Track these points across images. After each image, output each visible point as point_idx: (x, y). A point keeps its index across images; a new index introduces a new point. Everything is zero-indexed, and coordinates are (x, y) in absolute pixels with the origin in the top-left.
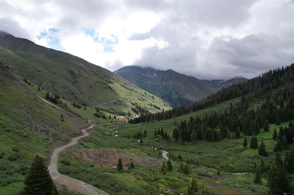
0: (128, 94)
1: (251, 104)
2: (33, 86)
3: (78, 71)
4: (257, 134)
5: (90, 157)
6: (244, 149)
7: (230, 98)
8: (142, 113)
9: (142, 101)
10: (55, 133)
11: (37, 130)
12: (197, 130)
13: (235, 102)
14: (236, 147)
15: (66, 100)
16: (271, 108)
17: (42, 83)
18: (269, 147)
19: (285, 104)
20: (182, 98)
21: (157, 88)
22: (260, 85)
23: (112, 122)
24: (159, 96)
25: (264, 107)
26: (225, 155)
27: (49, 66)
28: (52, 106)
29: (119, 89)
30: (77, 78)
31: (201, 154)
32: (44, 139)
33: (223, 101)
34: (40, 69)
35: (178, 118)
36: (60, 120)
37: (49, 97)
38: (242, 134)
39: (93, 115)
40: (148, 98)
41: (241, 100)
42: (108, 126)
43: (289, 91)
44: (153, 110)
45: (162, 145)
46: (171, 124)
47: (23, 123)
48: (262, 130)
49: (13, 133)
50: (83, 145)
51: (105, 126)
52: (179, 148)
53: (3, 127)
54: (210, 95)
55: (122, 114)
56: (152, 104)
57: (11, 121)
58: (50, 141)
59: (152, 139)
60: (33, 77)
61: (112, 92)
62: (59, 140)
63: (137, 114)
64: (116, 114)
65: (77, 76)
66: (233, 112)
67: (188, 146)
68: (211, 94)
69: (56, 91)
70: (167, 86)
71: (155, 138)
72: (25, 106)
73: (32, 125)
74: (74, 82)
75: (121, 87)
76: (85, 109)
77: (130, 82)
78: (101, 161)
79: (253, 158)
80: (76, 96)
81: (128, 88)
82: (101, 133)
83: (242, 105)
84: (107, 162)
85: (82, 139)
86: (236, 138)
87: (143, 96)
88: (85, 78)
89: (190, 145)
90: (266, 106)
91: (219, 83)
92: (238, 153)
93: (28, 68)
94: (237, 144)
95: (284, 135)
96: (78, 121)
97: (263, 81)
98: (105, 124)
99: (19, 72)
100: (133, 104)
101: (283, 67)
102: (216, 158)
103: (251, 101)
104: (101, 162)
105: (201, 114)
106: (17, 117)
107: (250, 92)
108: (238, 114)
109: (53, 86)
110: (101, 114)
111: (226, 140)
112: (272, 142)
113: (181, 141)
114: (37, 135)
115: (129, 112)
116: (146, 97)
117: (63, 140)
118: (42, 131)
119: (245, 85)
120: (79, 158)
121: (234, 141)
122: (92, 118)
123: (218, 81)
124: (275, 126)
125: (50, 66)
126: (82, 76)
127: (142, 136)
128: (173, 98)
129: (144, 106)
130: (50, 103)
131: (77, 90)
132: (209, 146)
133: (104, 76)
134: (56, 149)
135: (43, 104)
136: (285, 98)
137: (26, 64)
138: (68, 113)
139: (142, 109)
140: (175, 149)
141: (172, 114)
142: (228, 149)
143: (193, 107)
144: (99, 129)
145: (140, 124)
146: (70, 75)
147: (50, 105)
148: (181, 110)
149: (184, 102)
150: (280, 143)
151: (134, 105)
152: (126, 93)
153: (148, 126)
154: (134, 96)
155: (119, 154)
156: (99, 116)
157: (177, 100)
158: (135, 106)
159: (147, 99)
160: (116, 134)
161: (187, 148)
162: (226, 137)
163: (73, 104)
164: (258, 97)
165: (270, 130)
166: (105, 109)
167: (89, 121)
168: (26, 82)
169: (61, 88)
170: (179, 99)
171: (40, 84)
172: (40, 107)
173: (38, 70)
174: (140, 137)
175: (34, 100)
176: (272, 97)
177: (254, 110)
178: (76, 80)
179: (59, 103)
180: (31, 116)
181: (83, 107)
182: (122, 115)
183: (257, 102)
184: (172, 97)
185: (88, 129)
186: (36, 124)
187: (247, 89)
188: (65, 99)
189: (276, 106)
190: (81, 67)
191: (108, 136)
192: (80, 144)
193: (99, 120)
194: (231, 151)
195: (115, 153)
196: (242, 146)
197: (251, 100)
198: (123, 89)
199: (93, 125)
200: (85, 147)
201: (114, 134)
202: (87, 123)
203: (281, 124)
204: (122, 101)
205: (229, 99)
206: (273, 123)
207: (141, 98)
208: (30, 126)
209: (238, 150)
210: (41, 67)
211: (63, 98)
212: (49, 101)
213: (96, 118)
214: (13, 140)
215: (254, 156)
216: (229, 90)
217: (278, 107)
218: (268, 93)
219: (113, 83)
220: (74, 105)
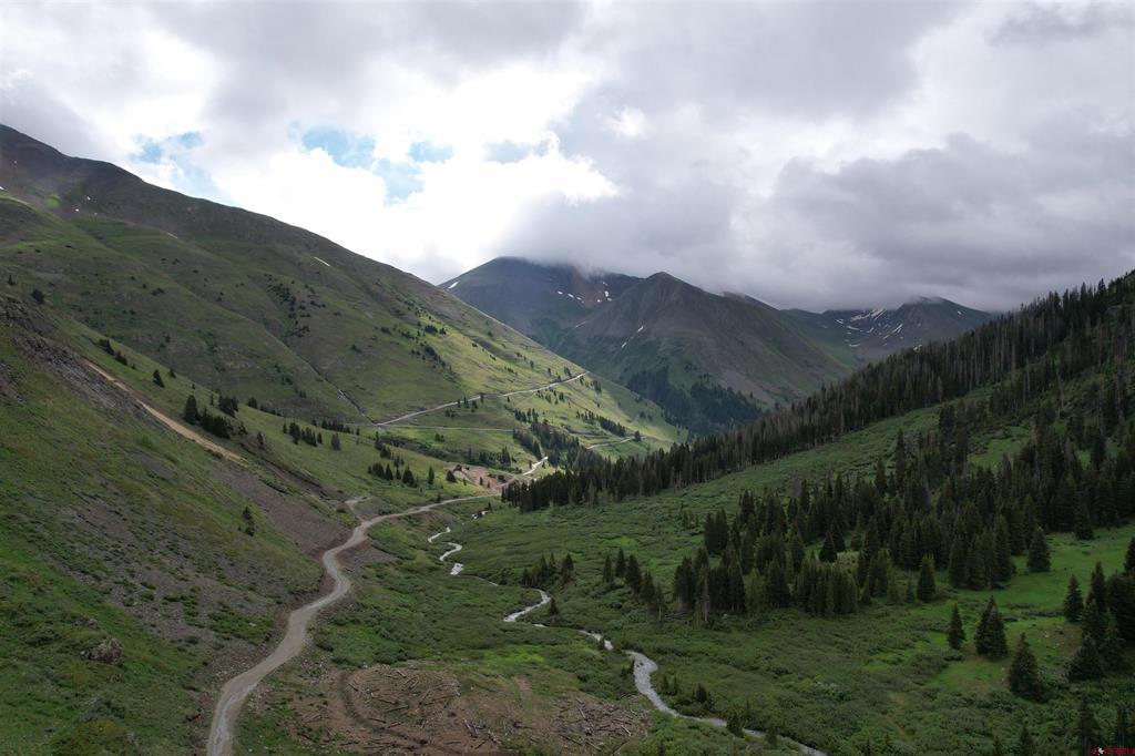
0: (500, 375)
1: (977, 439)
2: (134, 368)
3: (306, 287)
4: (1002, 584)
5: (358, 719)
6: (952, 659)
7: (896, 408)
8: (553, 452)
9: (556, 403)
10: (221, 604)
11: (152, 598)
12: (770, 566)
13: (915, 428)
14: (920, 648)
15: (263, 409)
16: (1059, 464)
17: (168, 340)
18: (1049, 656)
19: (1113, 449)
20: (709, 387)
21: (611, 348)
22: (1014, 359)
23: (439, 500)
24: (620, 381)
25: (1028, 457)
26: (878, 684)
27: (196, 272)
28: (209, 451)
29: (464, 355)
30: (302, 316)
31: (785, 677)
32: (180, 641)
33: (868, 421)
34: (162, 286)
35: (695, 489)
36: (240, 529)
37: (196, 410)
38: (941, 582)
39: (367, 469)
40: (579, 391)
41: (937, 420)
42: (426, 523)
43: (1124, 392)
44: (595, 441)
45: (633, 626)
46: (666, 520)
47: (98, 572)
48: (1020, 563)
49: (60, 651)
50: (331, 650)
51: (413, 521)
52: (700, 645)
53: (21, 625)
54: (819, 391)
55: (477, 459)
56: (591, 415)
57: (52, 575)
58: (203, 650)
59: (594, 597)
60: (133, 316)
61: (440, 368)
62: (239, 637)
63: (533, 458)
64: (454, 459)
65: (303, 308)
66: (909, 474)
67: (737, 635)
68: (824, 389)
69: (224, 370)
70: (652, 338)
71: (608, 591)
72: (104, 482)
73: (133, 576)
74: (293, 334)
75: (475, 346)
76: (335, 445)
77: (508, 327)
78: (399, 735)
79: (989, 707)
80: (302, 388)
81: (499, 350)
82: (399, 563)
83: (942, 446)
84: (423, 742)
85: (326, 615)
86: (921, 602)
87: (559, 380)
88: (336, 314)
89: (741, 629)
90: (1037, 456)
91: (853, 324)
92: (928, 674)
93: (114, 281)
94: (925, 629)
95: (1109, 609)
96: (311, 513)
97: (1025, 340)
98: (411, 511)
99: (80, 298)
100: (520, 416)
101: (1102, 283)
102: (842, 698)
103: (978, 425)
104: (399, 741)
105: (784, 476)
106: (77, 545)
107: (974, 385)
108: (927, 485)
109: (212, 350)
110: (396, 465)
111: (880, 611)
112: (1061, 633)
113: (706, 611)
114: (153, 626)
115: (504, 451)
116: (569, 386)
117: (250, 637)
118: (172, 600)
119: (952, 357)
120: (315, 726)
121: (914, 612)
122: (364, 485)
123: (847, 315)
124: (1071, 544)
125: (200, 270)
126: (324, 306)
127: (556, 578)
128: (676, 386)
129: (562, 425)
130: (200, 440)
131: (303, 364)
132: (816, 637)
133: (407, 306)
134: (227, 688)
135: (173, 460)
136: (1111, 423)
137: (109, 264)
138: (270, 478)
139: (556, 434)
140: (682, 650)
141: (673, 474)
142: (890, 657)
143: (754, 443)
144: (389, 540)
145: (547, 512)
146: (275, 302)
147: (202, 448)
148: (704, 456)
149: (719, 401)
150: (1094, 643)
151: (525, 420)
152: (491, 373)
153: (579, 521)
154: (525, 384)
155: (468, 700)
156: (388, 476)
157: (688, 395)
158: (528, 425)
159: (574, 395)
160: (454, 560)
161: (730, 646)
162: (881, 596)
163: (288, 428)
164: (1006, 410)
165: (1052, 567)
166: (413, 437)
167: (351, 503)
168: (109, 351)
169: (244, 357)
170: (698, 390)
171: (162, 346)
172: (164, 479)
173: (155, 289)
174: (548, 582)
175: (138, 447)
176: (1058, 412)
177: (989, 471)
178: (301, 325)
179: (234, 434)
180: (130, 529)
181: (327, 435)
182: (478, 464)
183: (999, 433)
184: (671, 381)
185: (348, 550)
186: (148, 568)
187: (963, 374)
188: (259, 405)
189: (1075, 458)
190: (319, 272)
191: (426, 572)
192: (318, 650)
193: (388, 493)
194: (900, 666)
195: (451, 697)
196: (941, 642)
197: (979, 421)
198: (480, 355)
199: (366, 524)
200: (338, 661)
201: (446, 559)
202: (342, 515)
203: (1095, 536)
204: (479, 403)
205: (892, 414)
206: (1066, 530)
207: (551, 390)
208: (125, 584)
209: (926, 662)
210: (166, 276)
211: (250, 405)
212: (196, 431)
213: (378, 482)
214: (61, 686)
215: (993, 695)
216: (891, 375)
217: (1084, 458)
218: (1044, 394)
219: (443, 332)
220: (294, 432)
